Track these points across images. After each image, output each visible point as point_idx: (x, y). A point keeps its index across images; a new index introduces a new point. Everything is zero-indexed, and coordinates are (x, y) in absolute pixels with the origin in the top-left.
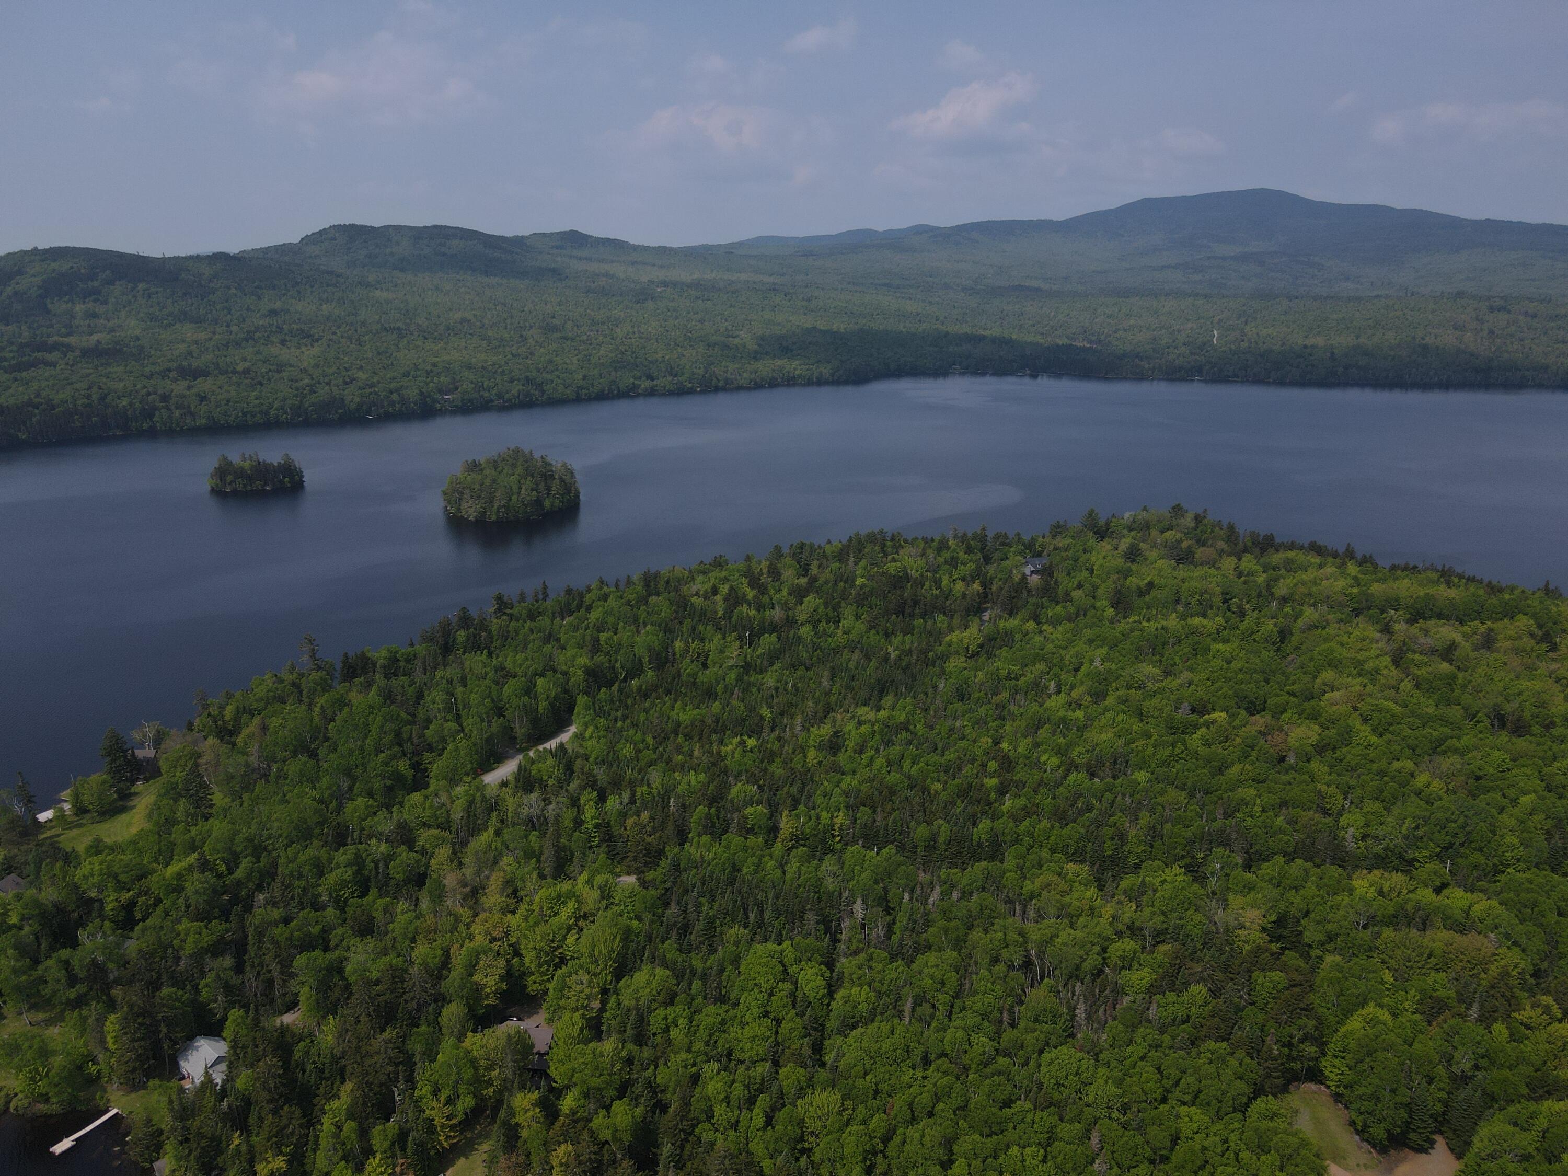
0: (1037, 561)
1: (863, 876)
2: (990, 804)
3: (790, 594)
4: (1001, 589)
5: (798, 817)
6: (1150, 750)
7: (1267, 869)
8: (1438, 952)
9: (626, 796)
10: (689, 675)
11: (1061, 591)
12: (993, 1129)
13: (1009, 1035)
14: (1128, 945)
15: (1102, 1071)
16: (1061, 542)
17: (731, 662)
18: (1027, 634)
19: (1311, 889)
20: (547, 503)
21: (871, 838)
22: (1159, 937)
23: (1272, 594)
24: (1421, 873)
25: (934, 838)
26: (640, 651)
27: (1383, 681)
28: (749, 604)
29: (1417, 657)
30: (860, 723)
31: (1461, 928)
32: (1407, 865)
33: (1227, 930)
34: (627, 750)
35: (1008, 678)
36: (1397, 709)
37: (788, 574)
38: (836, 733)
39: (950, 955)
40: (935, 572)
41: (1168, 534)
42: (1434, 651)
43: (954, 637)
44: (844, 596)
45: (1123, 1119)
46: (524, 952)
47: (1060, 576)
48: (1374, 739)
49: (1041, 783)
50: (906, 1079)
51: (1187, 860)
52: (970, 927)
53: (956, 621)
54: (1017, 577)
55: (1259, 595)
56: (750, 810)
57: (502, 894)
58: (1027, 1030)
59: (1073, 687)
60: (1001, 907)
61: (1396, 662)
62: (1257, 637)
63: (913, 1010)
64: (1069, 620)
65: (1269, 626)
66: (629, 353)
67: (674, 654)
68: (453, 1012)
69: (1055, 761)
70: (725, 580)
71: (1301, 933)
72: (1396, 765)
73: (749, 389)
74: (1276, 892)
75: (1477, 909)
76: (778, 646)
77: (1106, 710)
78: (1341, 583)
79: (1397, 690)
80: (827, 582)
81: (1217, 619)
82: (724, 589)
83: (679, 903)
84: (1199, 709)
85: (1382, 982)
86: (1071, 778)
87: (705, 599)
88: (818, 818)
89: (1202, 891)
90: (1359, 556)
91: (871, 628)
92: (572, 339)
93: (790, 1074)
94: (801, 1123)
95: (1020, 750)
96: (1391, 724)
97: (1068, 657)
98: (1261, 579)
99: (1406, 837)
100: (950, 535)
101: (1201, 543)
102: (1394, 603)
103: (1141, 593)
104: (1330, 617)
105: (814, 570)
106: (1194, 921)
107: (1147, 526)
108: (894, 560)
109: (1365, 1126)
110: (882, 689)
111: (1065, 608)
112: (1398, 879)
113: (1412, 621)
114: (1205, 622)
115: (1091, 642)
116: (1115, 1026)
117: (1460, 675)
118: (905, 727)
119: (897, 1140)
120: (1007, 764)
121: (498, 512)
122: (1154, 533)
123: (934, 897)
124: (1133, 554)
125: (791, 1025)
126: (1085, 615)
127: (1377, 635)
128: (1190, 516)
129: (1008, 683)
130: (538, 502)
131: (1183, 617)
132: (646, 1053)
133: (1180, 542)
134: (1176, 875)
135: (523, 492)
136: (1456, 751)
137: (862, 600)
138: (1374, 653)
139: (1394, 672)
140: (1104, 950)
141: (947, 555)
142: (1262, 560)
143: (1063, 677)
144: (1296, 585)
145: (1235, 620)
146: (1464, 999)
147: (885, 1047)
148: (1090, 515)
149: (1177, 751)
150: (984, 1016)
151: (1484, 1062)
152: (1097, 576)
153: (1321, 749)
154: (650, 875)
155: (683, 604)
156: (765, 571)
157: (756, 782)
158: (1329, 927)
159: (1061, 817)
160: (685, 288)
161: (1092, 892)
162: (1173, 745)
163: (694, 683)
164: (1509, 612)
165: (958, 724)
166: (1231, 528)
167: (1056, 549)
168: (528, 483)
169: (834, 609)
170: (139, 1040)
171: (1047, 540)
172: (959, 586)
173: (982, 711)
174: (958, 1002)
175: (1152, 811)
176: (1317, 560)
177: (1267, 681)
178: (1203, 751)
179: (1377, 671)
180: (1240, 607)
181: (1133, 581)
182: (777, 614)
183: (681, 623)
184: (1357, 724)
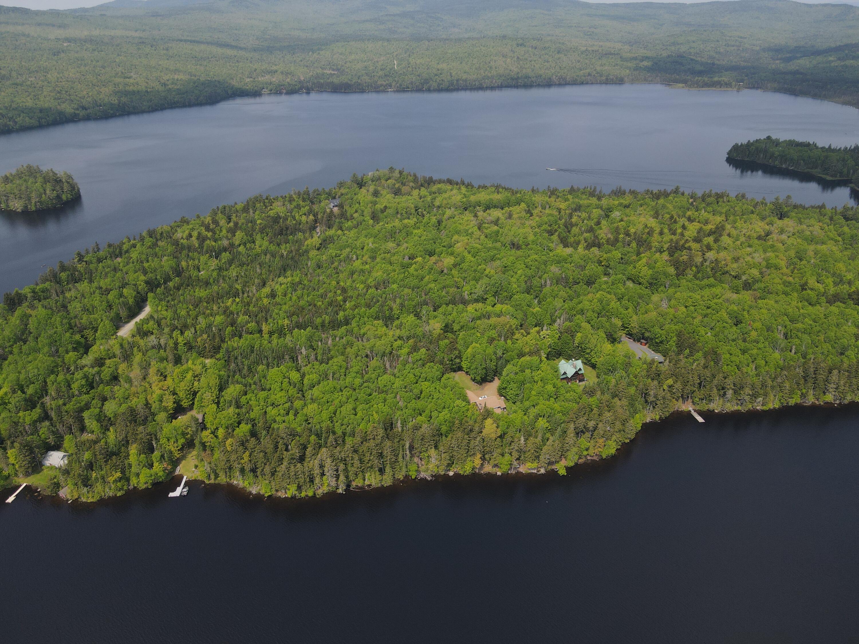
0: (334, 201)
1: (302, 339)
2: (341, 306)
3: (228, 232)
4: (323, 217)
5: (269, 324)
6: (396, 276)
7: (441, 310)
8: (493, 325)
9: (193, 330)
10: (195, 276)
11: (348, 214)
12: (367, 402)
13: (366, 377)
14: (399, 342)
15: (397, 379)
16: (343, 191)
17: (212, 268)
18: (339, 236)
19: (455, 314)
20: (64, 197)
21: (299, 326)
22: (408, 338)
23: (434, 205)
24: (488, 302)
25: (323, 322)
26: (167, 269)
27: (475, 237)
28: (210, 240)
29: (486, 225)
30: (281, 284)
31: (499, 316)
32: (484, 300)
33: (430, 331)
34: (183, 313)
35: (336, 256)
36: (480, 247)
37: (223, 222)
38: (272, 290)
39: (341, 358)
40: (291, 213)
41: (389, 181)
42: (492, 222)
43: (309, 242)
44: (253, 230)
45: (405, 390)
46: (178, 393)
47: (346, 207)
48: (472, 259)
49: (359, 295)
50: (336, 396)
51: (415, 313)
52: (345, 348)
53: (307, 235)
54: (328, 210)
55: (429, 206)
56: (249, 325)
57: (157, 375)
58: (372, 374)
59: (363, 256)
60: (354, 340)
61: (479, 228)
62: (430, 225)
63: (333, 377)
64: (356, 228)
65: (434, 220)
66: (64, 92)
67: (183, 268)
68: (162, 416)
69: (362, 286)
70: (193, 229)
71: (453, 328)
72: (480, 267)
73: (149, 112)
74: (444, 317)
75: (503, 310)
76: (231, 257)
77: (378, 263)
78: (459, 197)
79: (479, 239)
80: (243, 224)
81: (414, 219)
82: (195, 234)
83: (235, 363)
84: (412, 257)
85: (477, 337)
86: (370, 291)
87: (187, 240)
88: (278, 323)
89: (421, 321)
90: (466, 183)
91: (270, 243)
92: (21, 85)
93: (298, 404)
94: (306, 415)
95: (348, 284)
96: (478, 253)
97: (358, 244)
98: (429, 199)
99: (483, 291)
100: (292, 193)
101: (403, 184)
102: (479, 204)
103: (383, 211)
104: (456, 213)
105: (234, 218)
106: (419, 331)
107: (379, 179)
108: (271, 209)
109: (475, 378)
110: (284, 269)
111: (352, 222)
112: (480, 305)
113: (484, 211)
114: (409, 221)
115: (366, 236)
116: (400, 366)
117: (501, 230)
118: (300, 283)
119: (338, 412)
120: (344, 290)
121: (36, 205)
122: (383, 181)
123: (330, 342)
124: (376, 194)
125: (293, 391)
126: (361, 224)
127: (472, 218)
128: (397, 172)
129: (336, 259)
130: (58, 197)
131: (401, 220)
132: (244, 410)
133: (394, 185)
134: (411, 318)
135: (48, 192)
136: (499, 259)
137: (262, 230)
138: (471, 226)
139: (479, 233)
140: (392, 346)
141: (295, 204)
142: (429, 190)
143: (358, 252)
144: (443, 200)
145: (421, 218)
146: (500, 336)
147: (327, 389)
148: (354, 176)
149: (406, 275)
150: (357, 373)
151: (505, 352)
152: (363, 206)
153: (455, 265)
154: (218, 356)
155: (176, 243)
156: (210, 222)
157: (247, 315)
158: (461, 324)
159: (369, 306)
160: (84, 43)
161: (385, 328)
162: (404, 273)
163: (199, 280)
164: (518, 203)
165: (321, 278)
166: (415, 175)
167: (342, 194)
168: (49, 187)
169: (251, 237)
170: (28, 455)
171: (337, 190)
172: (304, 218)
173: (329, 271)
174: (348, 371)
175: (400, 298)
176: (449, 187)
177: (435, 243)
178: (415, 273)
179: (473, 233)
180: (422, 213)
181: (379, 207)
182: (225, 243)
183: (180, 253)
184: (466, 254)
